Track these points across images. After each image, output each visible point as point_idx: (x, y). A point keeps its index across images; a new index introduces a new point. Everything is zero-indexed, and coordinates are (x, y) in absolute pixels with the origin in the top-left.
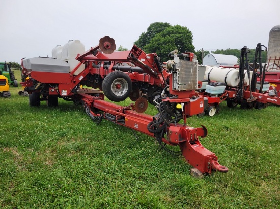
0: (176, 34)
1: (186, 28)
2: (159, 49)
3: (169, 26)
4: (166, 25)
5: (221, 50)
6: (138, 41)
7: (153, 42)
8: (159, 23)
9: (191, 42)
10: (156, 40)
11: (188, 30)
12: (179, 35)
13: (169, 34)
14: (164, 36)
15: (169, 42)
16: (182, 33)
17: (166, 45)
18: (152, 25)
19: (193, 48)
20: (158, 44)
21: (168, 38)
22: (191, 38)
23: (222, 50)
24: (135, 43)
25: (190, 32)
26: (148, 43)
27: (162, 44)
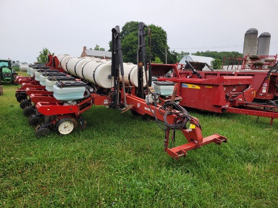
1: (160, 28)
5: (200, 52)
7: (125, 42)
10: (129, 40)
11: (163, 30)
12: (153, 35)
14: (137, 35)
16: (156, 33)
18: (127, 24)
20: (131, 44)
22: (166, 38)
23: (202, 52)
25: (165, 33)
27: (134, 44)
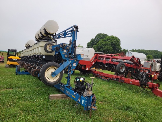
0: (111, 40)
1: (117, 37)
2: (102, 47)
3: (107, 36)
4: (106, 35)
6: (89, 43)
7: (98, 44)
8: (102, 34)
9: (119, 45)
10: (101, 43)
11: (118, 38)
12: (113, 41)
13: (108, 40)
14: (105, 41)
15: (108, 44)
16: (115, 40)
17: (106, 46)
18: (98, 35)
19: (121, 48)
20: (102, 45)
21: (107, 42)
22: (120, 43)
23: (136, 50)
24: (88, 43)
25: (119, 40)
26: (96, 44)
27: (104, 45)
